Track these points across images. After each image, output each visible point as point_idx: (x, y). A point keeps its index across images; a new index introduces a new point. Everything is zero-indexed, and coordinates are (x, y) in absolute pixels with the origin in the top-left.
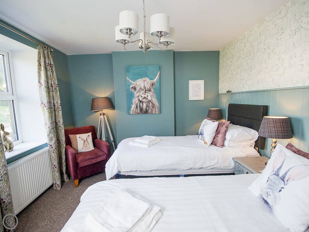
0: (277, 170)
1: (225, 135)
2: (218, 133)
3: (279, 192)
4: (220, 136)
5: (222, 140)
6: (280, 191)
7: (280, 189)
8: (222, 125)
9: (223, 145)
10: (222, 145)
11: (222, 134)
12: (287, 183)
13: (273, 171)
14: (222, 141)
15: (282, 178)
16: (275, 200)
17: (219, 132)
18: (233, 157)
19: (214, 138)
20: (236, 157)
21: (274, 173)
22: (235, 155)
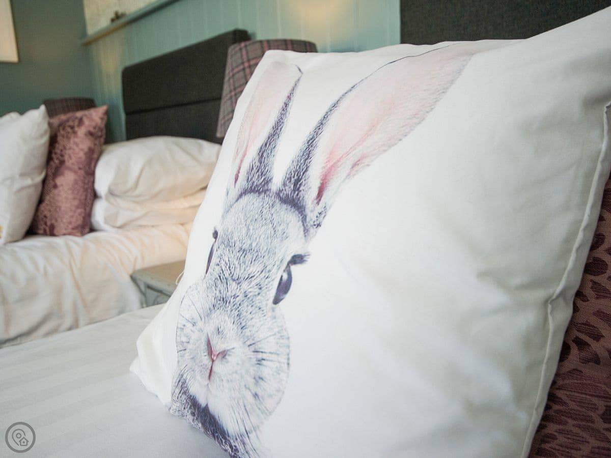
0: (257, 158)
1: (91, 174)
2: (57, 172)
3: (276, 301)
4: (67, 180)
5: (76, 203)
6: (284, 287)
7: (278, 274)
8: (72, 127)
9: (87, 227)
10: (80, 222)
11: (76, 167)
12: (319, 208)
13: (236, 179)
14: (77, 207)
15: (289, 190)
16: (259, 379)
17: (62, 162)
18: (131, 272)
19: (41, 201)
20: (146, 265)
21: (242, 182)
22: (143, 258)
